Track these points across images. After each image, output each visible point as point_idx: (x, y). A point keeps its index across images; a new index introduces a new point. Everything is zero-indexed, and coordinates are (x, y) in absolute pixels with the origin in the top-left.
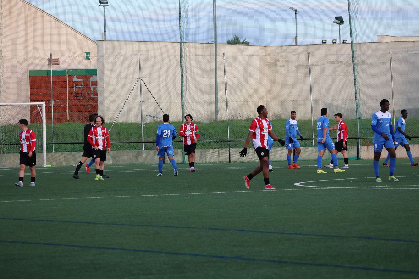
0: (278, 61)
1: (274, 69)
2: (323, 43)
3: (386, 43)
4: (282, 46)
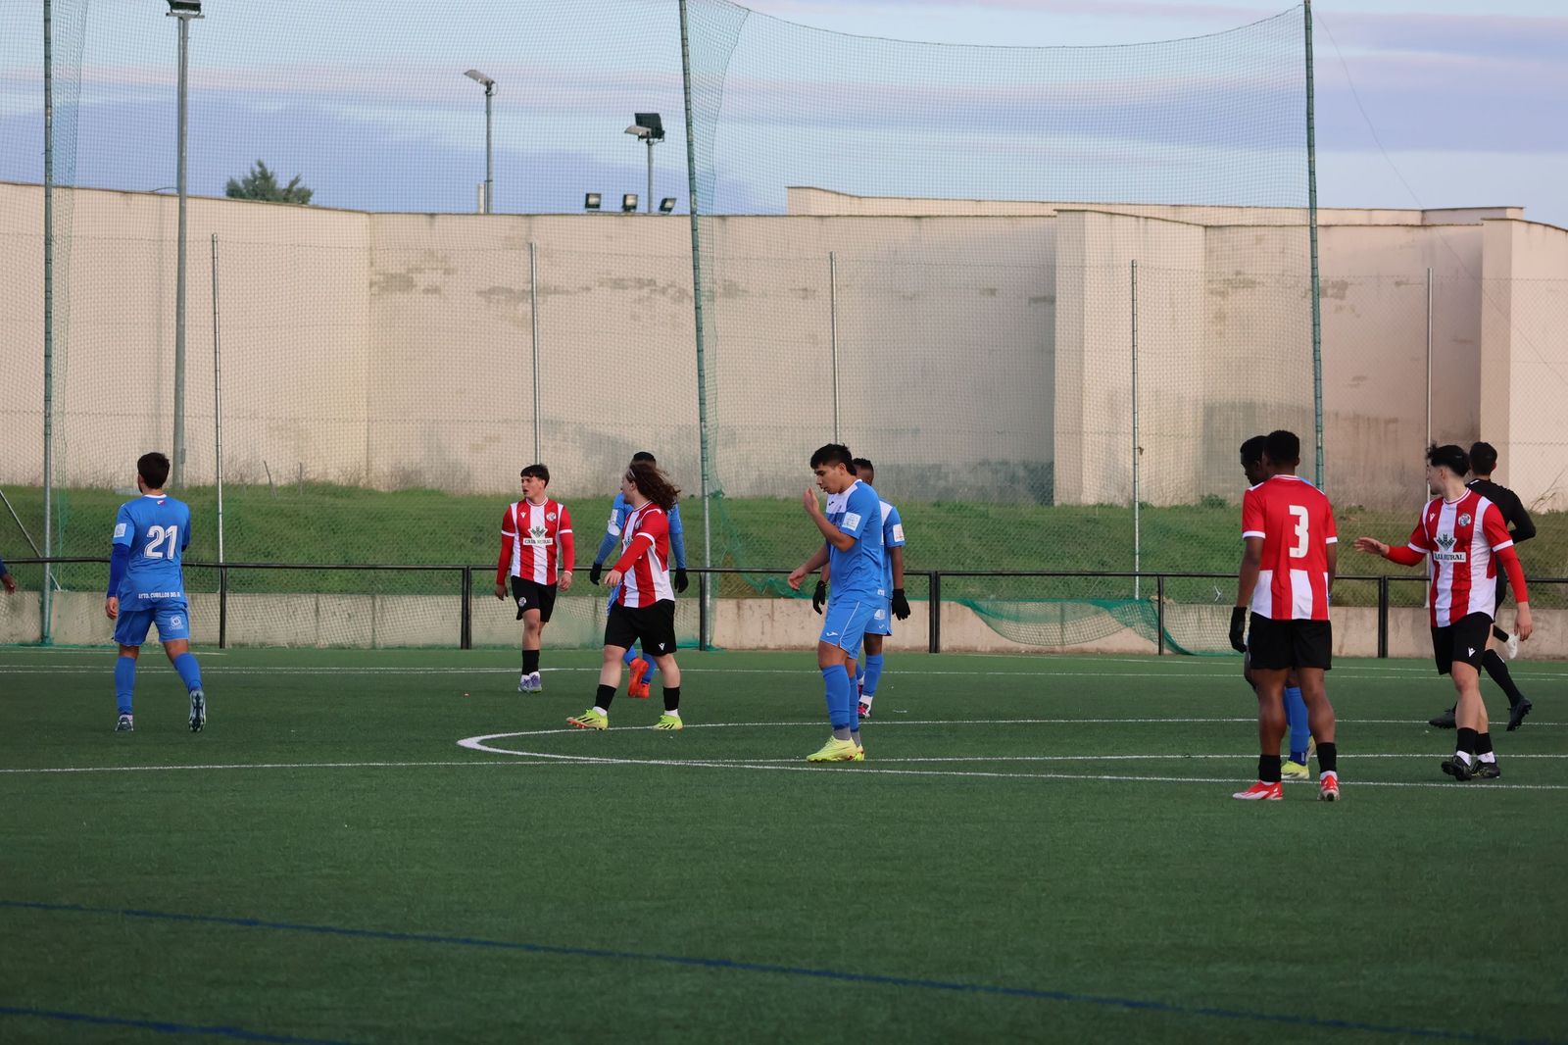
0: (419, 270)
1: (400, 298)
2: (588, 205)
3: (818, 221)
4: (432, 215)
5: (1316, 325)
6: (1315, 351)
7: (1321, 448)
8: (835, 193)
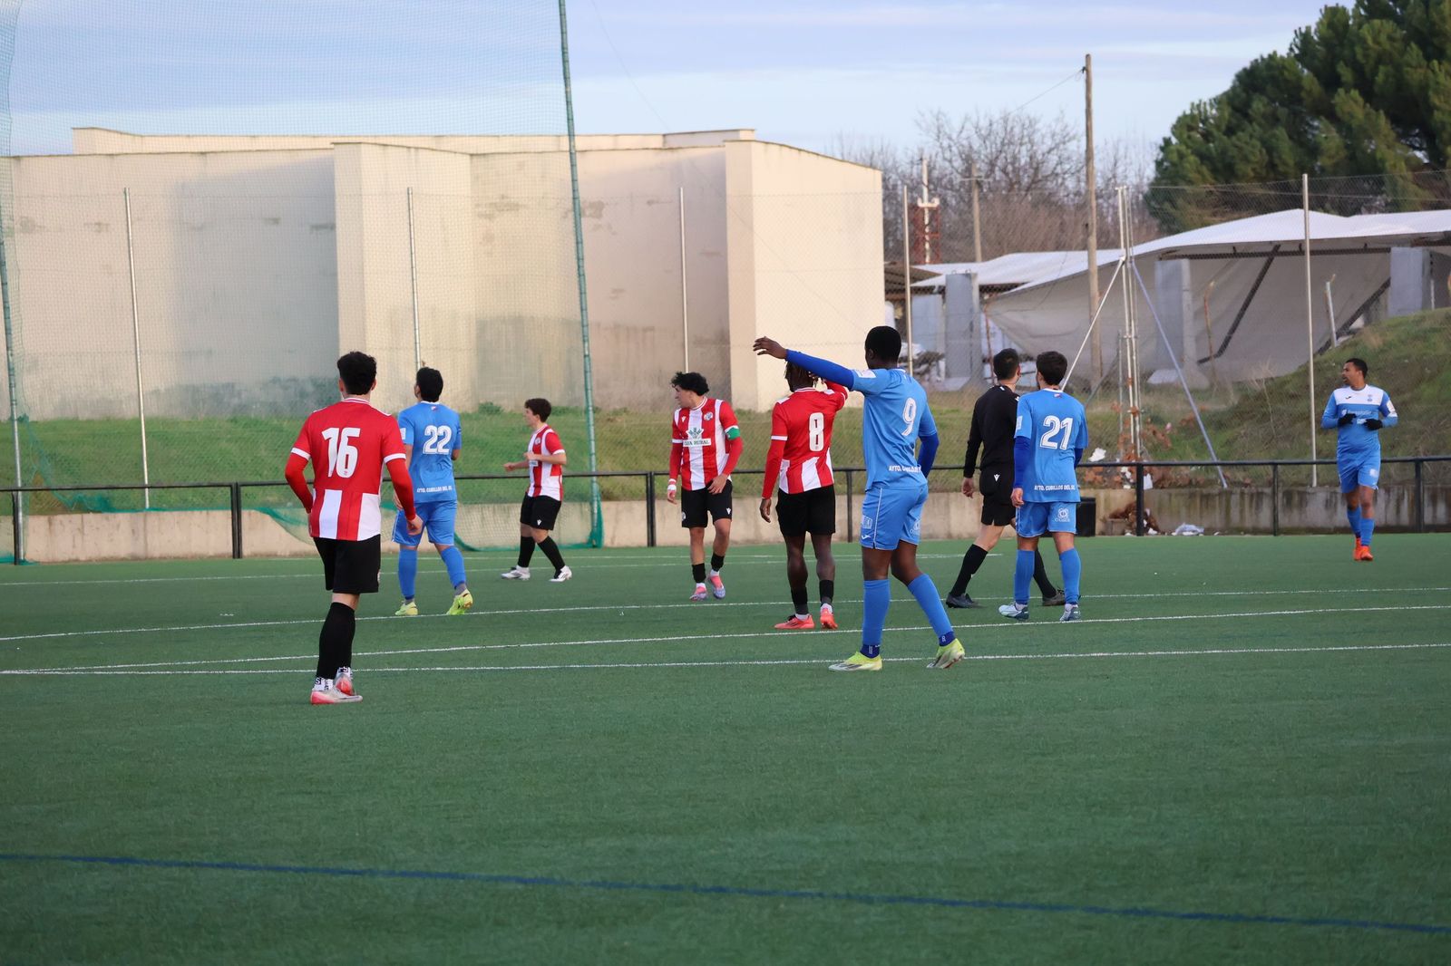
5: (578, 243)
6: (579, 267)
7: (588, 356)
8: (117, 132)
